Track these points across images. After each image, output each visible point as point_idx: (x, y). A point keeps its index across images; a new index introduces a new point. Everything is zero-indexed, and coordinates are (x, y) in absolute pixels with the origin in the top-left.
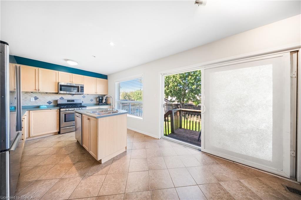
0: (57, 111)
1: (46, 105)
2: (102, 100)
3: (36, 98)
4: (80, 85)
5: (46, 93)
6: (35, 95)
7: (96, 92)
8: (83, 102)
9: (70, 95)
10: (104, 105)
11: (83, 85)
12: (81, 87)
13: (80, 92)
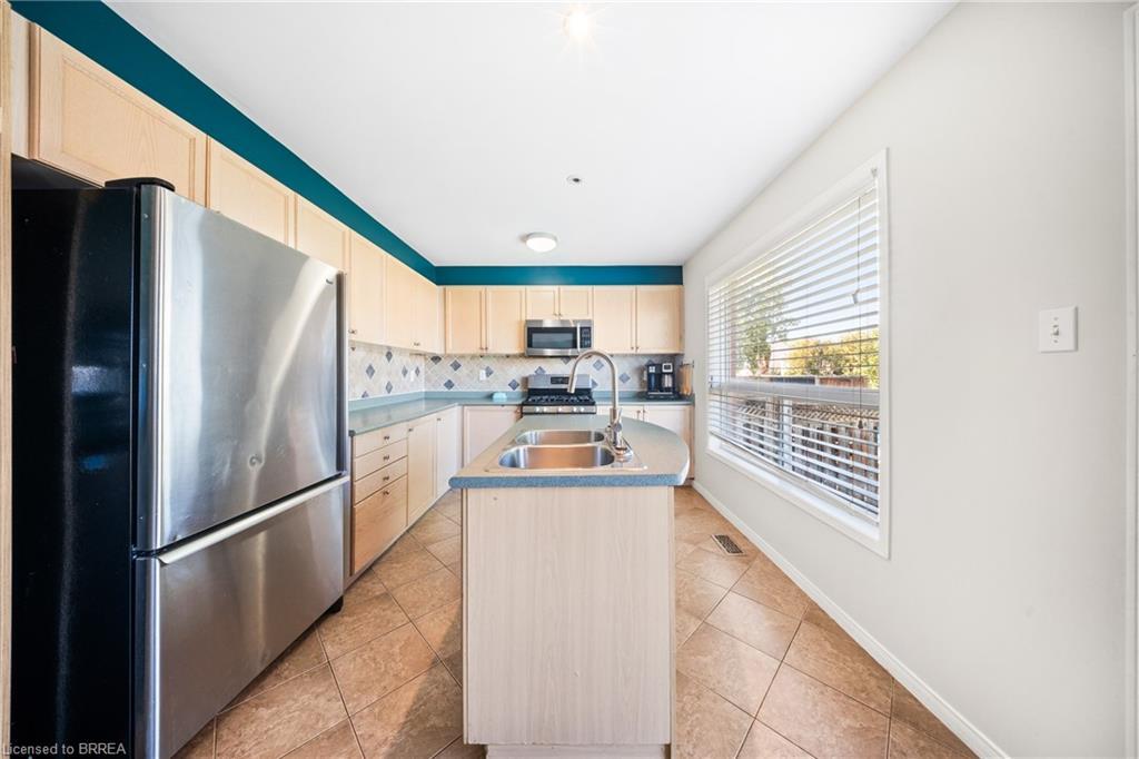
0: (516, 412)
1: (507, 393)
2: (660, 376)
3: (489, 373)
4: (579, 321)
5: (508, 356)
6: (486, 363)
7: (634, 346)
8: (594, 384)
9: (559, 360)
10: (666, 399)
11: (590, 321)
12: (581, 328)
13: (579, 349)
